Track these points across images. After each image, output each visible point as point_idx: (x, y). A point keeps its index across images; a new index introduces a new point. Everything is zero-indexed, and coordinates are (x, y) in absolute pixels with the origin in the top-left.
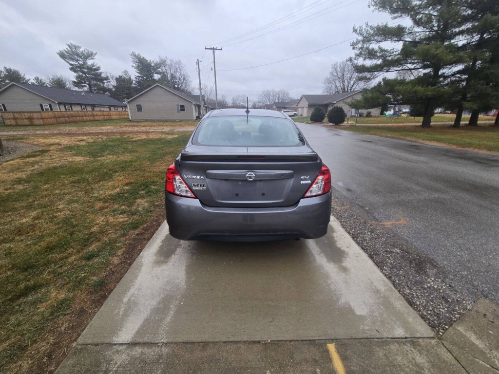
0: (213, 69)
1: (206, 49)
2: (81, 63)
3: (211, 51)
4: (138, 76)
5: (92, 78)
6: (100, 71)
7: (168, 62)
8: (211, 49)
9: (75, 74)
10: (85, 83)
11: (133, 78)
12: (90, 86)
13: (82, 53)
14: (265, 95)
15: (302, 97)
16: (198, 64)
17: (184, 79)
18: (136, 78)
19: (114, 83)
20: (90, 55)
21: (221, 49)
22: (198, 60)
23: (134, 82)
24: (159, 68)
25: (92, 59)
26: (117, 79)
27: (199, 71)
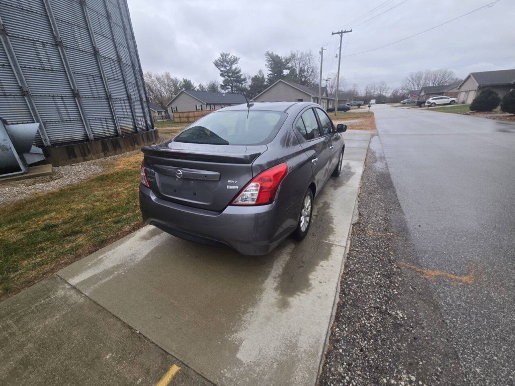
0: (338, 56)
1: (333, 34)
2: (228, 68)
3: (338, 36)
4: (270, 74)
5: (234, 80)
6: (241, 73)
7: (299, 56)
8: (339, 33)
9: (223, 79)
10: (229, 85)
11: (266, 77)
12: (232, 87)
13: (230, 59)
14: (412, 79)
15: (469, 77)
16: (321, 53)
17: (312, 71)
18: (268, 76)
19: (249, 82)
20: (235, 61)
21: (351, 31)
22: (322, 48)
23: (266, 80)
24: (288, 63)
25: (236, 64)
26: (253, 79)
27: (322, 60)
